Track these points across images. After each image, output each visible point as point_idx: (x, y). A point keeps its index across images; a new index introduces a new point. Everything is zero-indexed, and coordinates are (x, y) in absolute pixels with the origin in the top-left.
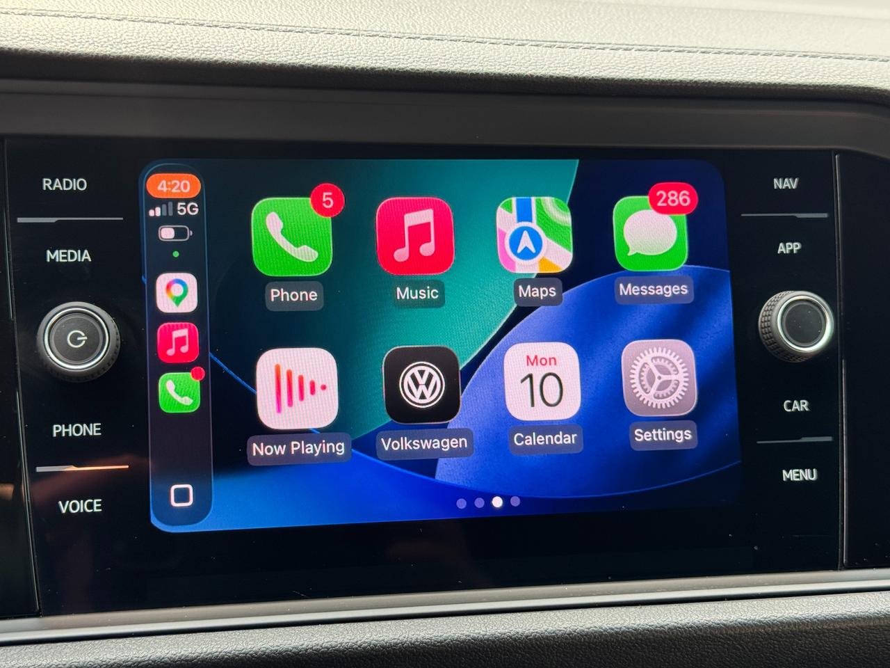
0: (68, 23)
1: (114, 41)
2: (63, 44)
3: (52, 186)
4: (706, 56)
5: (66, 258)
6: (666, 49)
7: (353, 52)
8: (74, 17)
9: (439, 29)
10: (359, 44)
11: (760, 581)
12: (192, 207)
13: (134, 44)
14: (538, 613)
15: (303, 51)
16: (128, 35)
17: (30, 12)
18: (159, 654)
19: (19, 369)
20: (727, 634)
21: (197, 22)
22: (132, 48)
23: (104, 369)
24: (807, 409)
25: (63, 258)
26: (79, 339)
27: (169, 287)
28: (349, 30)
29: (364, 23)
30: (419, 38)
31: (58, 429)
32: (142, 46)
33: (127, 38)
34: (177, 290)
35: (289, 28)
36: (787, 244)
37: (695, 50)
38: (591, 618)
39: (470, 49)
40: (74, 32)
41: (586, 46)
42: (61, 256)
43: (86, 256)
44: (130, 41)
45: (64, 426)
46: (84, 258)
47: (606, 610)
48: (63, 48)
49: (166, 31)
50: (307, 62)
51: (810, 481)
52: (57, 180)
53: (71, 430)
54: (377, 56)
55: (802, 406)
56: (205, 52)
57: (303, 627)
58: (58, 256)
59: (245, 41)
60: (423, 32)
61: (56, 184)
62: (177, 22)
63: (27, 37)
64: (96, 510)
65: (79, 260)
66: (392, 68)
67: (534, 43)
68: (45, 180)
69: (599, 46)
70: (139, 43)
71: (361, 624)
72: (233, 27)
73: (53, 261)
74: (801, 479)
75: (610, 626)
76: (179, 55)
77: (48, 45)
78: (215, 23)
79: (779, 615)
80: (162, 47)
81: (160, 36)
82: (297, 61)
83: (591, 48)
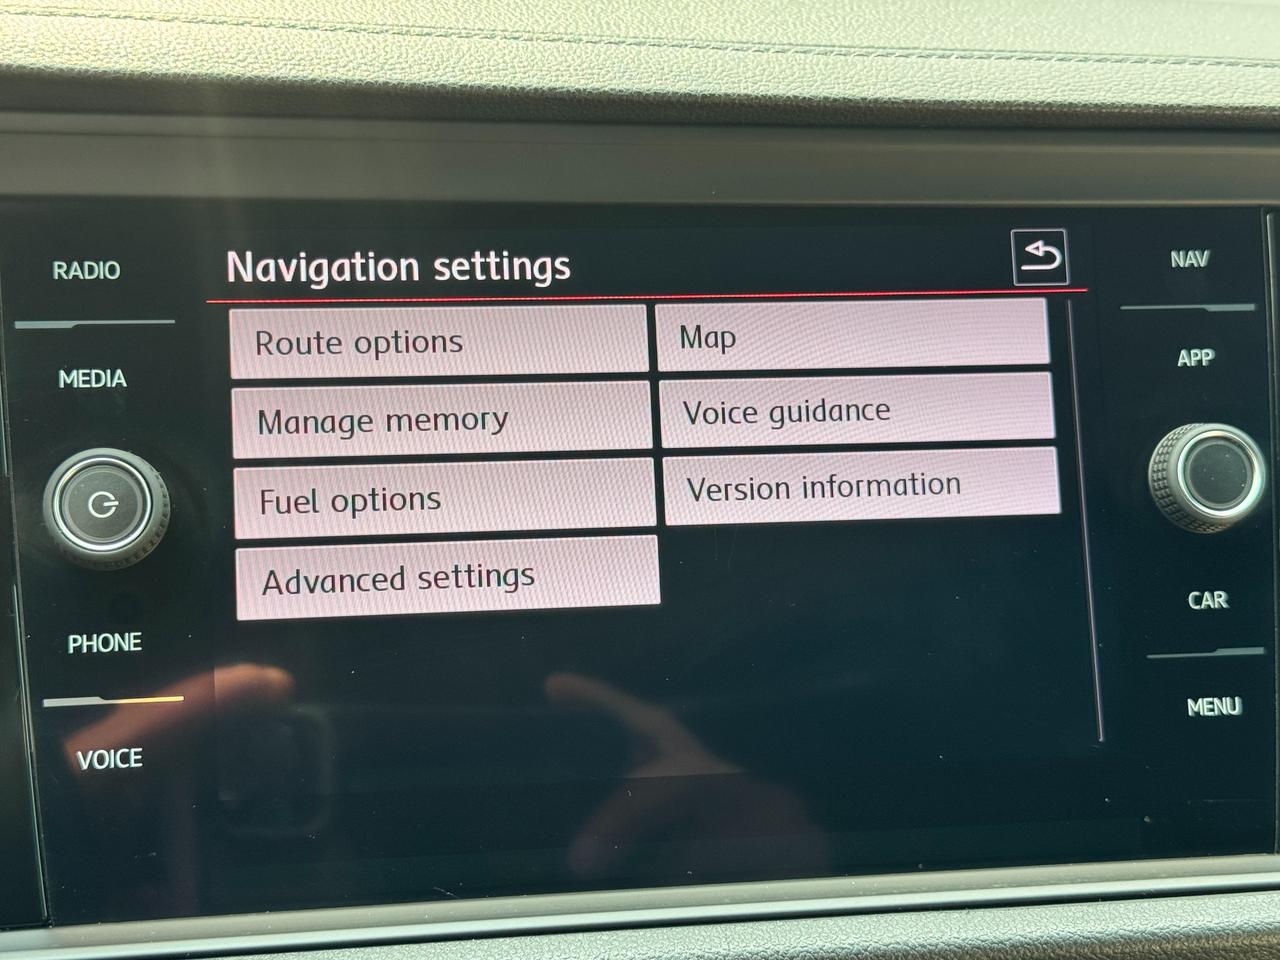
0: (89, 26)
1: (158, 51)
2: (80, 57)
3: (67, 272)
4: (1065, 64)
5: (89, 382)
6: (1003, 54)
7: (521, 65)
8: (100, 16)
9: (656, 29)
10: (533, 53)
11: (1154, 871)
13: (187, 57)
14: (810, 921)
15: (445, 64)
16: (179, 43)
17: (32, 10)
19: (17, 551)
20: (1102, 953)
21: (287, 22)
22: (186, 63)
23: (144, 550)
24: (1225, 606)
25: (84, 382)
26: (106, 504)
28: (517, 31)
29: (541, 22)
30: (624, 42)
31: (76, 642)
32: (200, 58)
33: (178, 47)
35: (426, 30)
36: (1192, 352)
37: (1048, 55)
38: (890, 928)
39: (702, 58)
40: (99, 38)
41: (880, 51)
42: (81, 378)
43: (120, 378)
44: (181, 52)
45: (85, 636)
47: (914, 916)
48: (80, 63)
49: (238, 36)
50: (452, 80)
51: (1230, 716)
52: (75, 264)
53: (96, 643)
54: (558, 70)
55: (1216, 600)
56: (297, 67)
57: (448, 943)
58: (76, 378)
59: (357, 50)
60: (631, 34)
61: (73, 269)
62: (256, 22)
63: (26, 46)
64: (133, 765)
65: (109, 385)
66: (581, 88)
67: (799, 48)
68: (56, 264)
69: (900, 52)
70: (195, 55)
71: (537, 938)
72: (340, 29)
73: (69, 386)
74: (1216, 712)
75: (921, 941)
76: (255, 73)
77: (57, 59)
78: (313, 24)
79: (1183, 924)
80: (230, 61)
81: (228, 44)
82: (436, 79)
83: (887, 55)
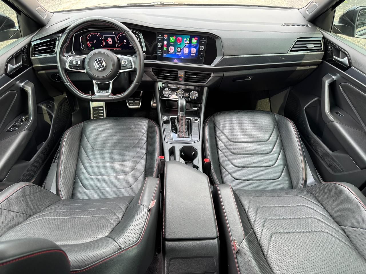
12: (167, 37)
31: (159, 50)
36: (203, 43)
42: (159, 40)
51: (202, 59)
55: (201, 53)
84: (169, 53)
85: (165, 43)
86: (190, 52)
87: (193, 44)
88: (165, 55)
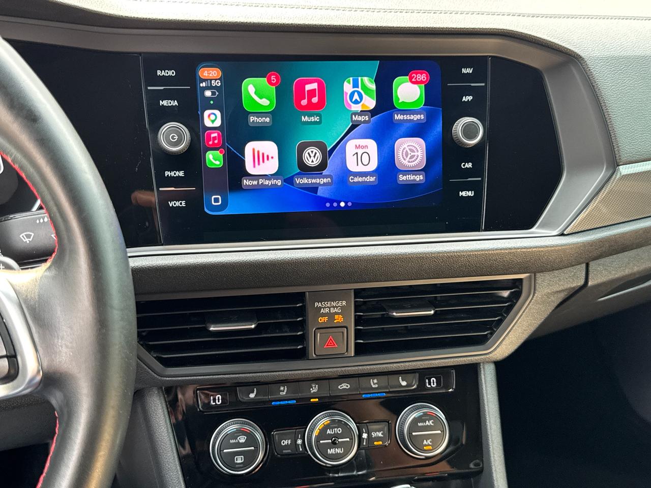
2: (165, 15)
3: (161, 74)
4: (435, 15)
5: (168, 104)
6: (418, 11)
7: (283, 16)
9: (321, 3)
10: (286, 12)
12: (218, 82)
14: (357, 247)
15: (262, 16)
18: (209, 260)
19: (151, 149)
20: (432, 256)
22: (193, 17)
23: (185, 150)
24: (471, 167)
26: (175, 137)
27: (209, 116)
28: (282, 5)
30: (312, 8)
31: (167, 173)
32: (196, 15)
33: (190, 11)
34: (213, 117)
35: (257, 5)
36: (467, 97)
37: (431, 11)
38: (378, 249)
39: (333, 13)
41: (383, 10)
42: (166, 103)
43: (176, 103)
45: (169, 172)
46: (175, 104)
47: (384, 246)
48: (165, 17)
49: (206, 8)
50: (264, 21)
51: (471, 196)
52: (163, 71)
53: (172, 174)
54: (293, 18)
55: (469, 165)
56: (222, 18)
58: (164, 103)
60: (314, 5)
61: (163, 73)
64: (183, 205)
65: (173, 105)
66: (300, 23)
67: (361, 10)
68: (158, 71)
69: (389, 11)
73: (163, 105)
74: (467, 195)
75: (385, 253)
76: (211, 19)
77: (158, 16)
78: (226, 3)
79: (453, 249)
80: (205, 16)
82: (260, 21)
83: (385, 12)
84: (246, 182)
85: (208, 123)
86: (388, 166)
87: (404, 112)
88: (215, 200)
